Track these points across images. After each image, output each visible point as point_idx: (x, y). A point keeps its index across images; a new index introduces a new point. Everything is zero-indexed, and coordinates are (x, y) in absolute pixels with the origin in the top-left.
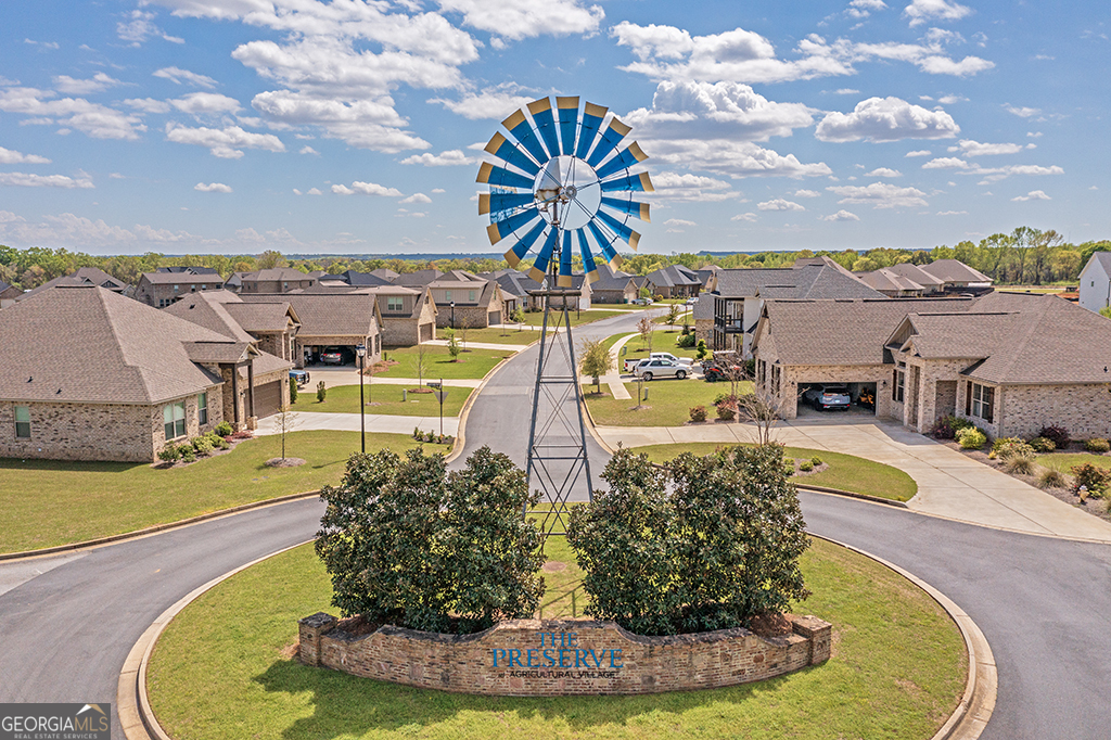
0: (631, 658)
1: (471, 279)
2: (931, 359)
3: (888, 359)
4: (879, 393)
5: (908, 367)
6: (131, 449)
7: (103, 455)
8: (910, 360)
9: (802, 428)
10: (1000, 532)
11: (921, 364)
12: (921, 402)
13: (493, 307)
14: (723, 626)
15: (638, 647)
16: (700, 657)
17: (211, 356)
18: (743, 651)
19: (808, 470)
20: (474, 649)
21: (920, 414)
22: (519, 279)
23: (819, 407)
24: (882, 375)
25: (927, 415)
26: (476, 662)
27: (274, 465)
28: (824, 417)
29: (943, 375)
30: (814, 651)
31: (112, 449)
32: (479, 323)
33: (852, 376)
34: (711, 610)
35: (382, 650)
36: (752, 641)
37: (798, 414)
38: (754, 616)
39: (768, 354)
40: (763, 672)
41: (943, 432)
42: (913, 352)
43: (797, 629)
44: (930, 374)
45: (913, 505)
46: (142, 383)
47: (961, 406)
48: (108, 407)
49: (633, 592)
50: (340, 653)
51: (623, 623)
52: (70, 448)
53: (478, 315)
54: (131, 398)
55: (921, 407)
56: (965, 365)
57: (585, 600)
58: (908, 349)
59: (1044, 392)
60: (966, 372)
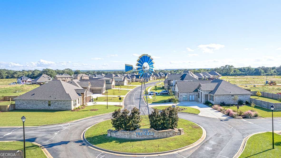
0: (156, 133)
2: (204, 91)
3: (197, 91)
5: (200, 92)
6: (67, 108)
7: (63, 109)
8: (201, 91)
11: (202, 92)
12: (202, 98)
13: (125, 81)
17: (79, 92)
20: (134, 133)
21: (202, 100)
24: (196, 94)
25: (203, 100)
29: (206, 94)
30: (181, 133)
32: (123, 85)
39: (177, 90)
41: (206, 103)
42: (201, 90)
43: (179, 130)
44: (204, 93)
45: (200, 114)
46: (70, 97)
47: (209, 99)
48: (64, 101)
50: (114, 134)
52: (57, 108)
53: (123, 83)
55: (202, 99)
56: (209, 92)
58: (200, 89)
59: (221, 96)
60: (209, 93)
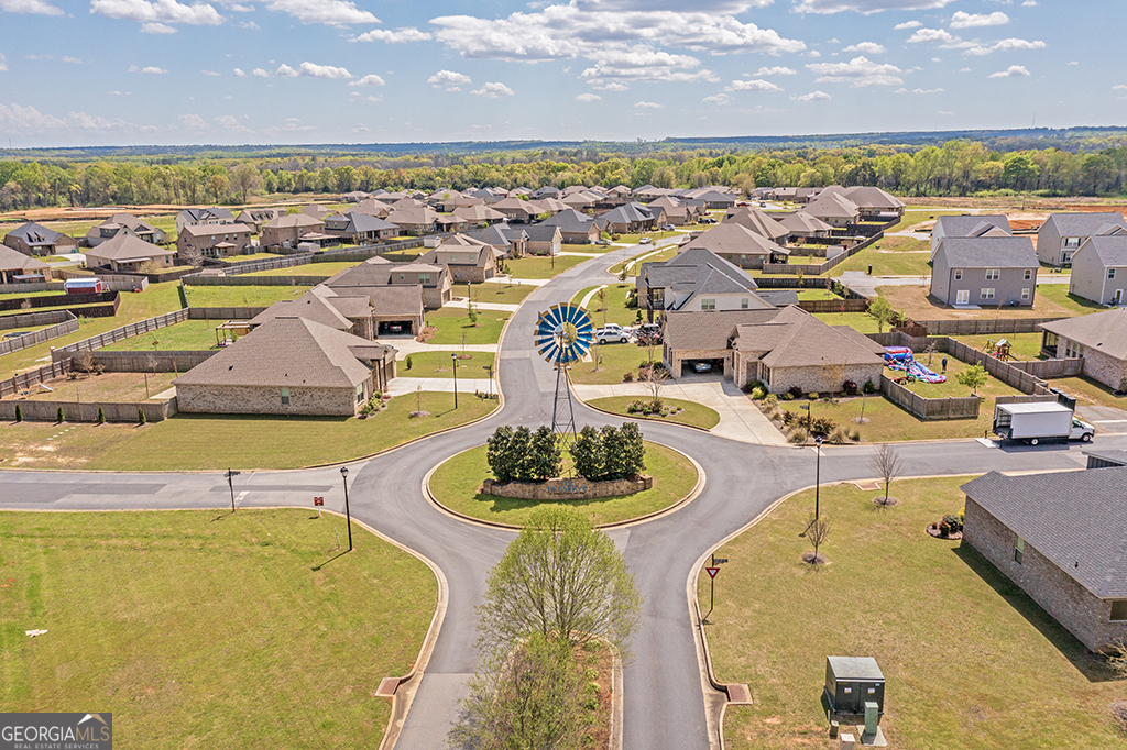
0: (590, 488)
1: (472, 243)
2: (745, 351)
3: (729, 347)
4: (725, 364)
5: (736, 353)
6: (343, 410)
9: (682, 385)
10: (740, 443)
11: (740, 353)
12: (740, 372)
13: (487, 266)
14: (618, 478)
15: (592, 485)
16: (611, 487)
17: (367, 355)
18: (624, 485)
19: (673, 413)
20: (543, 486)
21: (740, 377)
22: (503, 230)
23: (695, 371)
24: (725, 354)
25: (742, 380)
26: (543, 491)
27: (415, 415)
28: (696, 377)
29: (750, 359)
30: (647, 485)
31: (332, 409)
32: (478, 280)
33: (711, 356)
34: (615, 474)
35: (512, 488)
36: (626, 482)
37: (682, 375)
38: (630, 475)
40: (629, 491)
41: (747, 390)
43: (642, 479)
44: (745, 358)
45: (713, 431)
46: (346, 376)
47: (760, 374)
48: (330, 389)
49: (591, 469)
50: (498, 490)
51: (588, 479)
52: (312, 409)
53: (477, 273)
54: (342, 384)
56: (761, 354)
57: (574, 472)
59: (792, 370)
60: (761, 358)
